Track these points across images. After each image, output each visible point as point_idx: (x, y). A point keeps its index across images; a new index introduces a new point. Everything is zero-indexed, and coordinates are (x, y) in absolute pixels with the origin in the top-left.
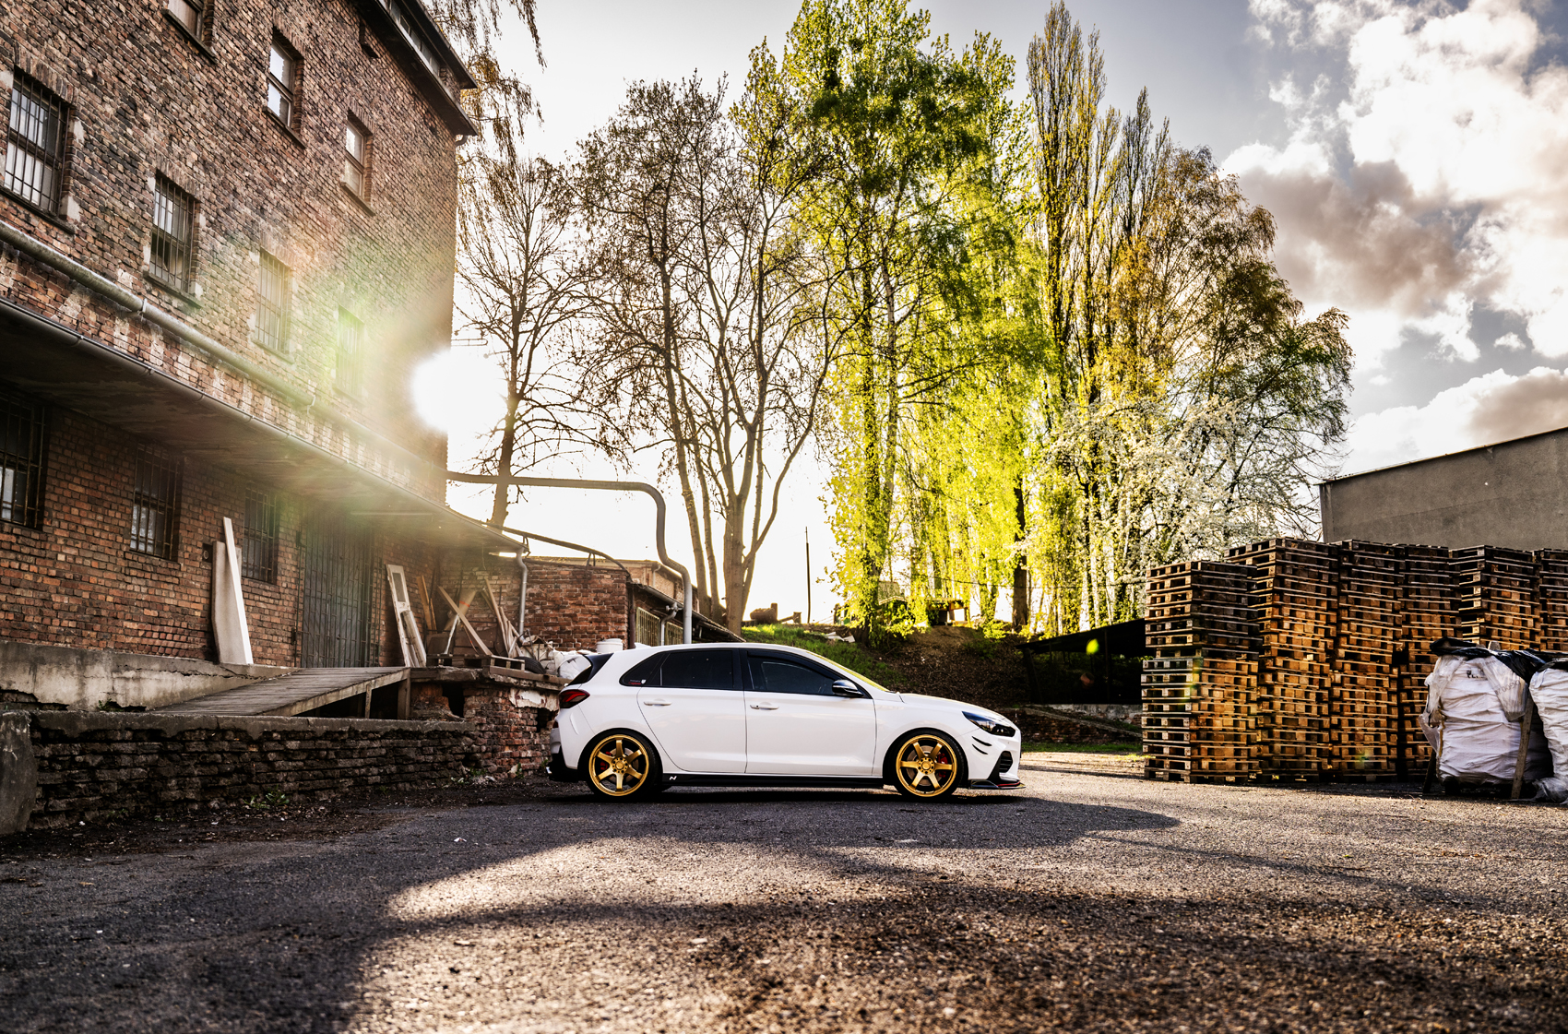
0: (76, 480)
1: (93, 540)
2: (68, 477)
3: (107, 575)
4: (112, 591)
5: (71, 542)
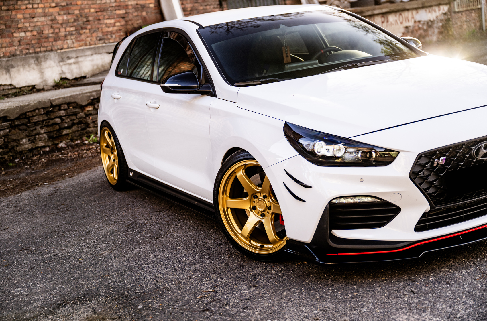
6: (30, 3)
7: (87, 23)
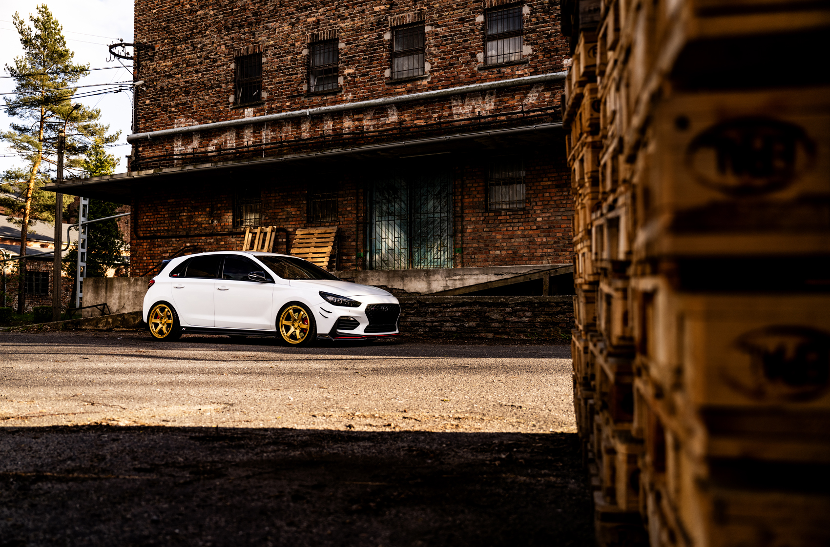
5: (546, 210)
6: (511, 226)
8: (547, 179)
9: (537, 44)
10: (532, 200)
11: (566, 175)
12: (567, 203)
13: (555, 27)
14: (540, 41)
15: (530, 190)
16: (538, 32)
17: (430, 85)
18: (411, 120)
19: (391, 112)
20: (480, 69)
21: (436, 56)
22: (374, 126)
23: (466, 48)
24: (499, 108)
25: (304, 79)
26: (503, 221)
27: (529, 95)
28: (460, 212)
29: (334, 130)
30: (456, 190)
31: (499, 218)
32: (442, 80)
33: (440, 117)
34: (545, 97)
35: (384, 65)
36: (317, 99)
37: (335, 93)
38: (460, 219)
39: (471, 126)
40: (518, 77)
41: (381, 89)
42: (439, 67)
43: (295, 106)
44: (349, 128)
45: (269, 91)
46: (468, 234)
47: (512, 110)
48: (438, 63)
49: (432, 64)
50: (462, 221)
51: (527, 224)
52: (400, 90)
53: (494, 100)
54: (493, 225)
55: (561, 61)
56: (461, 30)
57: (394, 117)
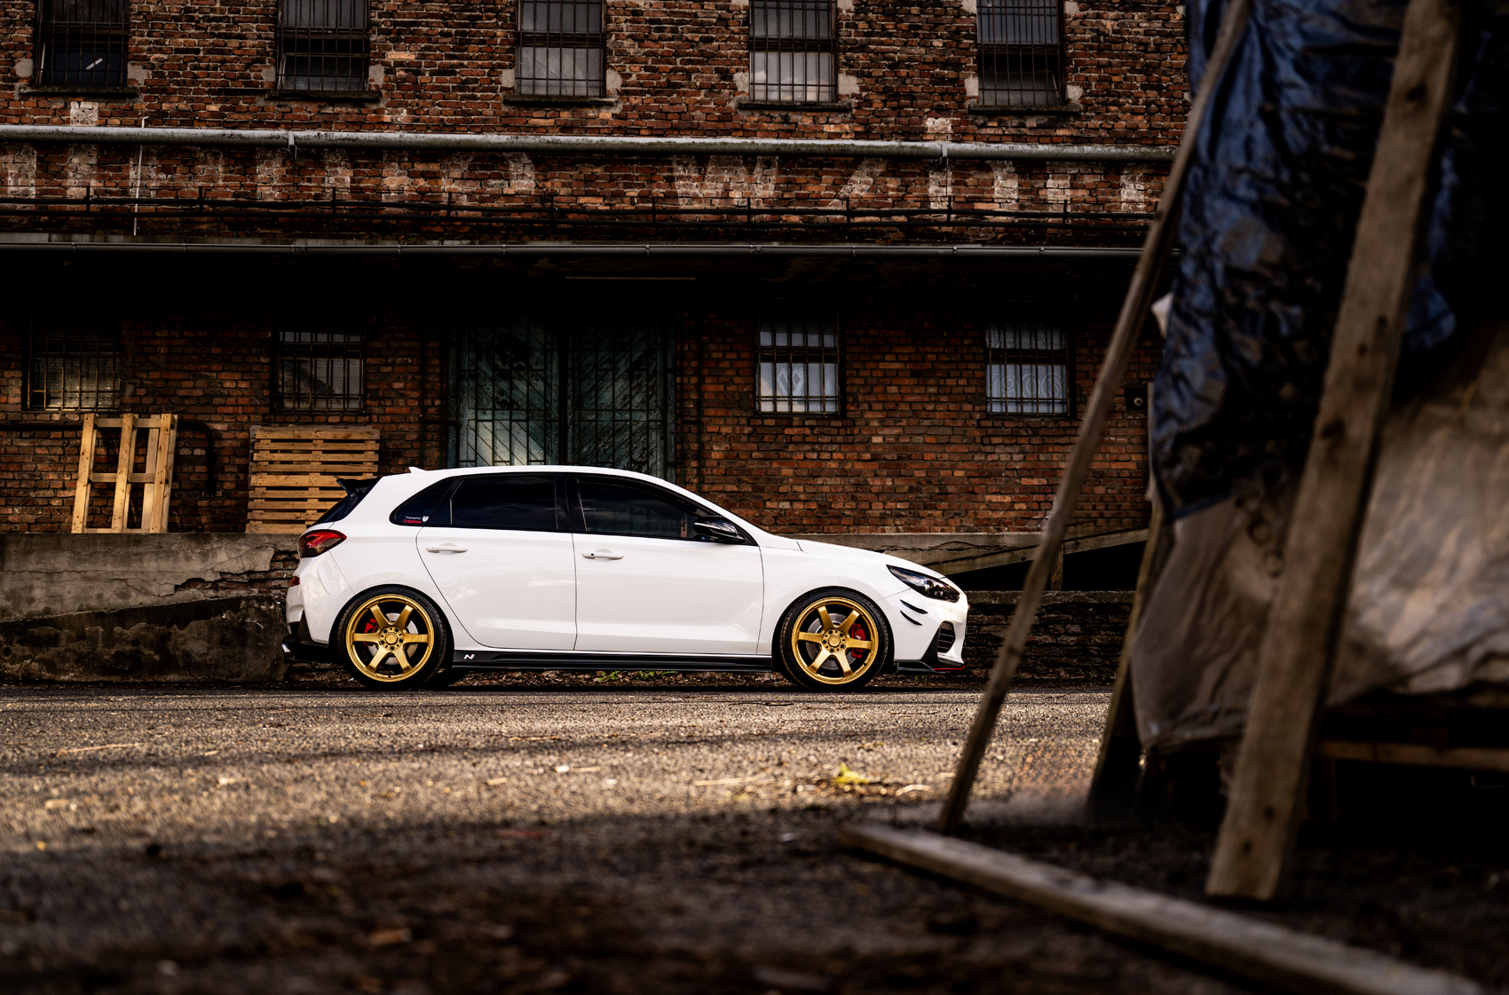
0: (887, 358)
1: (924, 414)
2: (878, 357)
3: (952, 448)
4: (961, 465)
5: (891, 422)
6: (814, 450)
7: (941, 497)
8: (892, 357)
9: (869, 75)
10: (860, 398)
11: (933, 353)
12: (935, 410)
13: (908, 49)
14: (877, 72)
15: (857, 376)
16: (873, 51)
17: (617, 123)
18: (572, 195)
19: (516, 168)
20: (742, 107)
21: (633, 61)
22: (470, 195)
23: (709, 57)
24: (786, 196)
25: (267, 54)
26: (795, 439)
27: (853, 178)
28: (694, 412)
29: (355, 190)
30: (685, 364)
31: (787, 431)
32: (649, 117)
33: (642, 197)
34: (888, 189)
35: (499, 58)
36: (309, 110)
37: (359, 103)
38: (694, 428)
39: (722, 226)
40: (829, 138)
41: (489, 111)
42: (642, 85)
43: (236, 116)
44: (400, 191)
45: (152, 67)
46: (715, 463)
47: (816, 204)
48: (639, 77)
49: (626, 76)
50: (700, 433)
51: (850, 447)
52: (542, 122)
53: (773, 178)
54: (773, 447)
55: (921, 120)
56: (696, 15)
57: (526, 182)
